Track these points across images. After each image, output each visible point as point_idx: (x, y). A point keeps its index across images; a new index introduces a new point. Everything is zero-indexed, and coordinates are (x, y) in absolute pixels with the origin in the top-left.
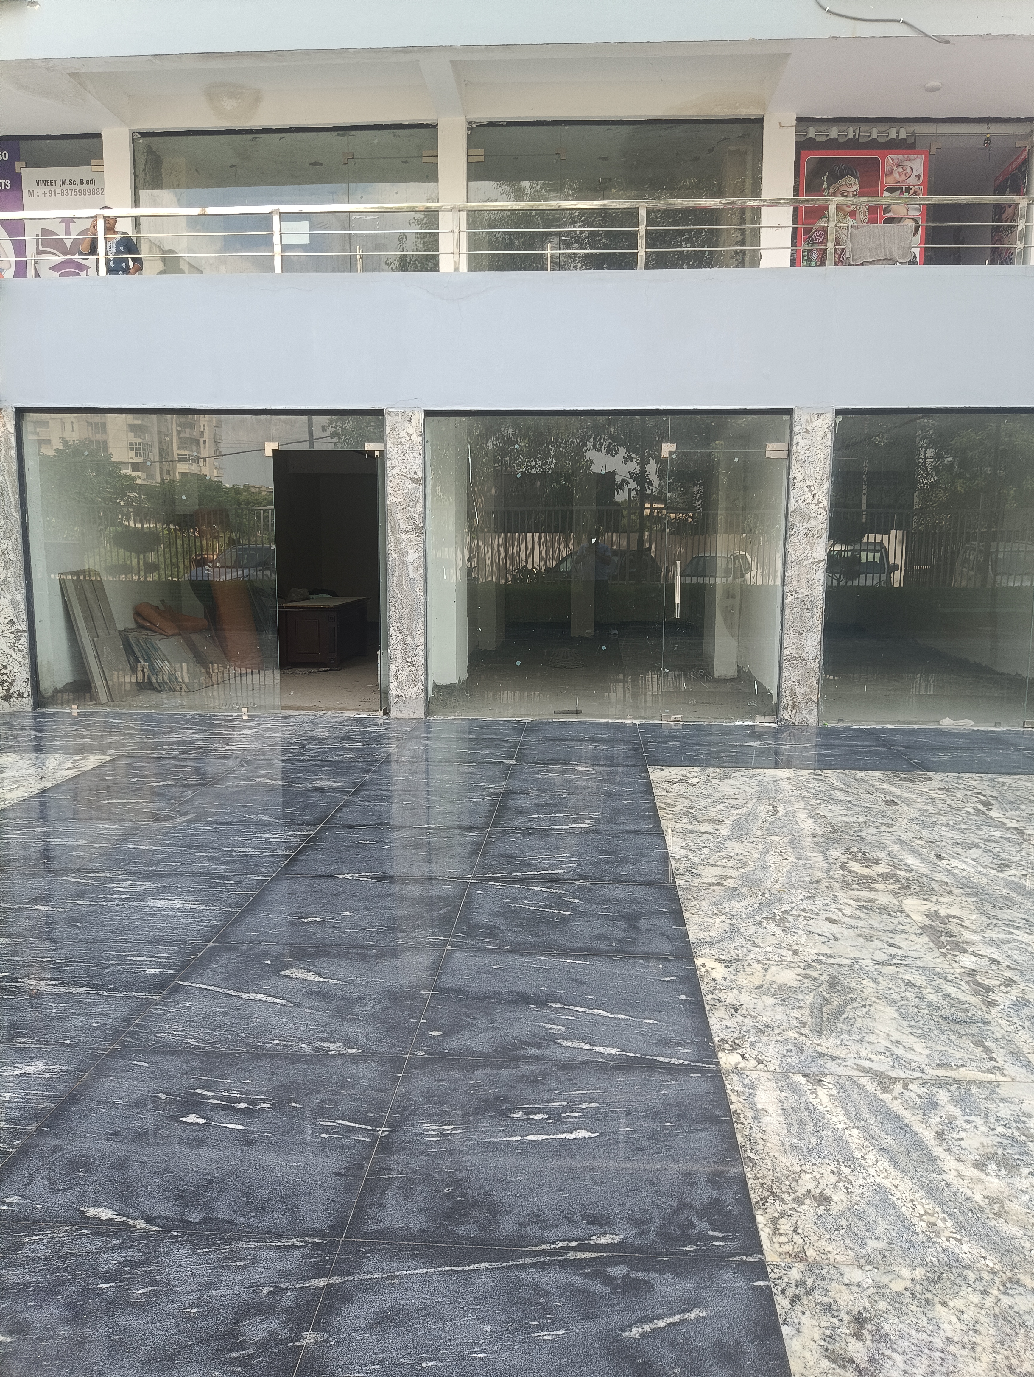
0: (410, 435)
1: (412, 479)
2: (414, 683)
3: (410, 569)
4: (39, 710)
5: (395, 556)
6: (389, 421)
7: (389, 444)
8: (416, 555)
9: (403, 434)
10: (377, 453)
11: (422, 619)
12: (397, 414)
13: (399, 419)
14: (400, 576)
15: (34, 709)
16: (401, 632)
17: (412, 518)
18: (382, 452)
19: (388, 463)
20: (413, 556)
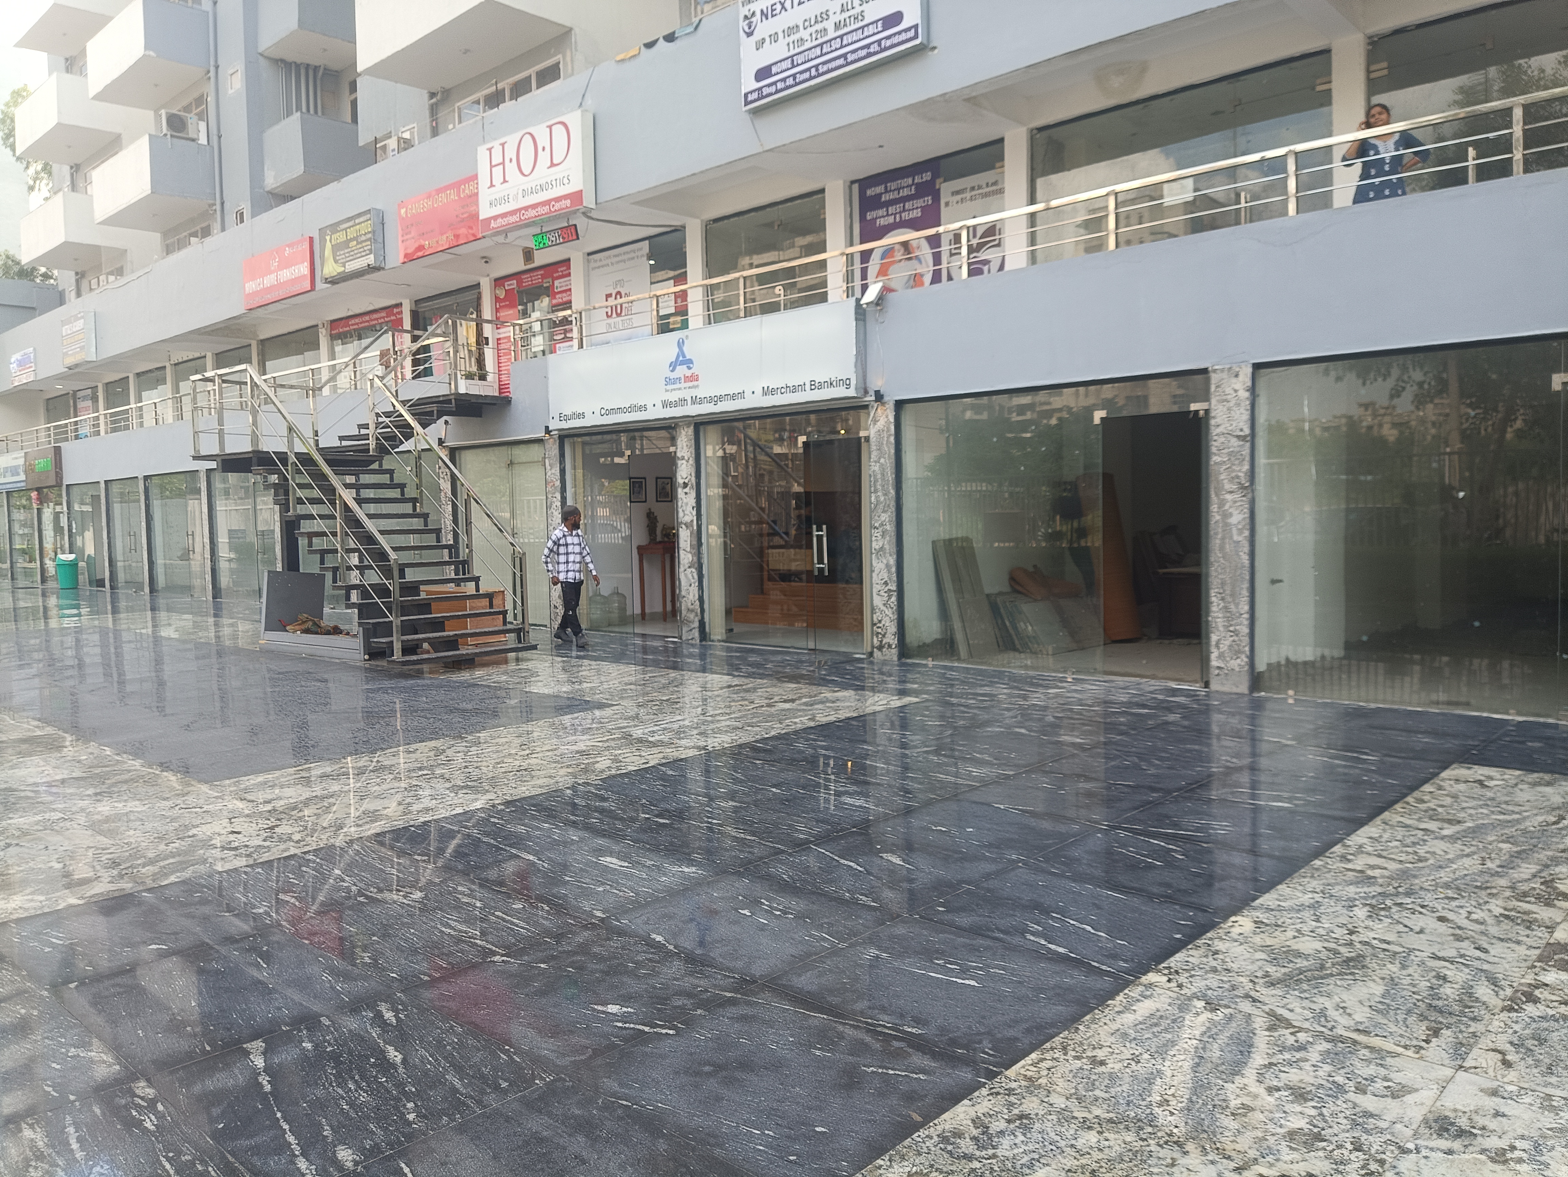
0: (1236, 391)
1: (1238, 437)
2: (1237, 653)
3: (1234, 531)
4: (904, 660)
5: (1218, 517)
6: (1214, 378)
7: (1214, 401)
8: (1241, 517)
9: (1228, 390)
10: (1202, 413)
11: (1246, 585)
12: (1222, 370)
13: (1225, 375)
14: (1223, 539)
15: (899, 659)
16: (1223, 599)
17: (1238, 477)
18: (1207, 411)
19: (1213, 422)
20: (1238, 517)
